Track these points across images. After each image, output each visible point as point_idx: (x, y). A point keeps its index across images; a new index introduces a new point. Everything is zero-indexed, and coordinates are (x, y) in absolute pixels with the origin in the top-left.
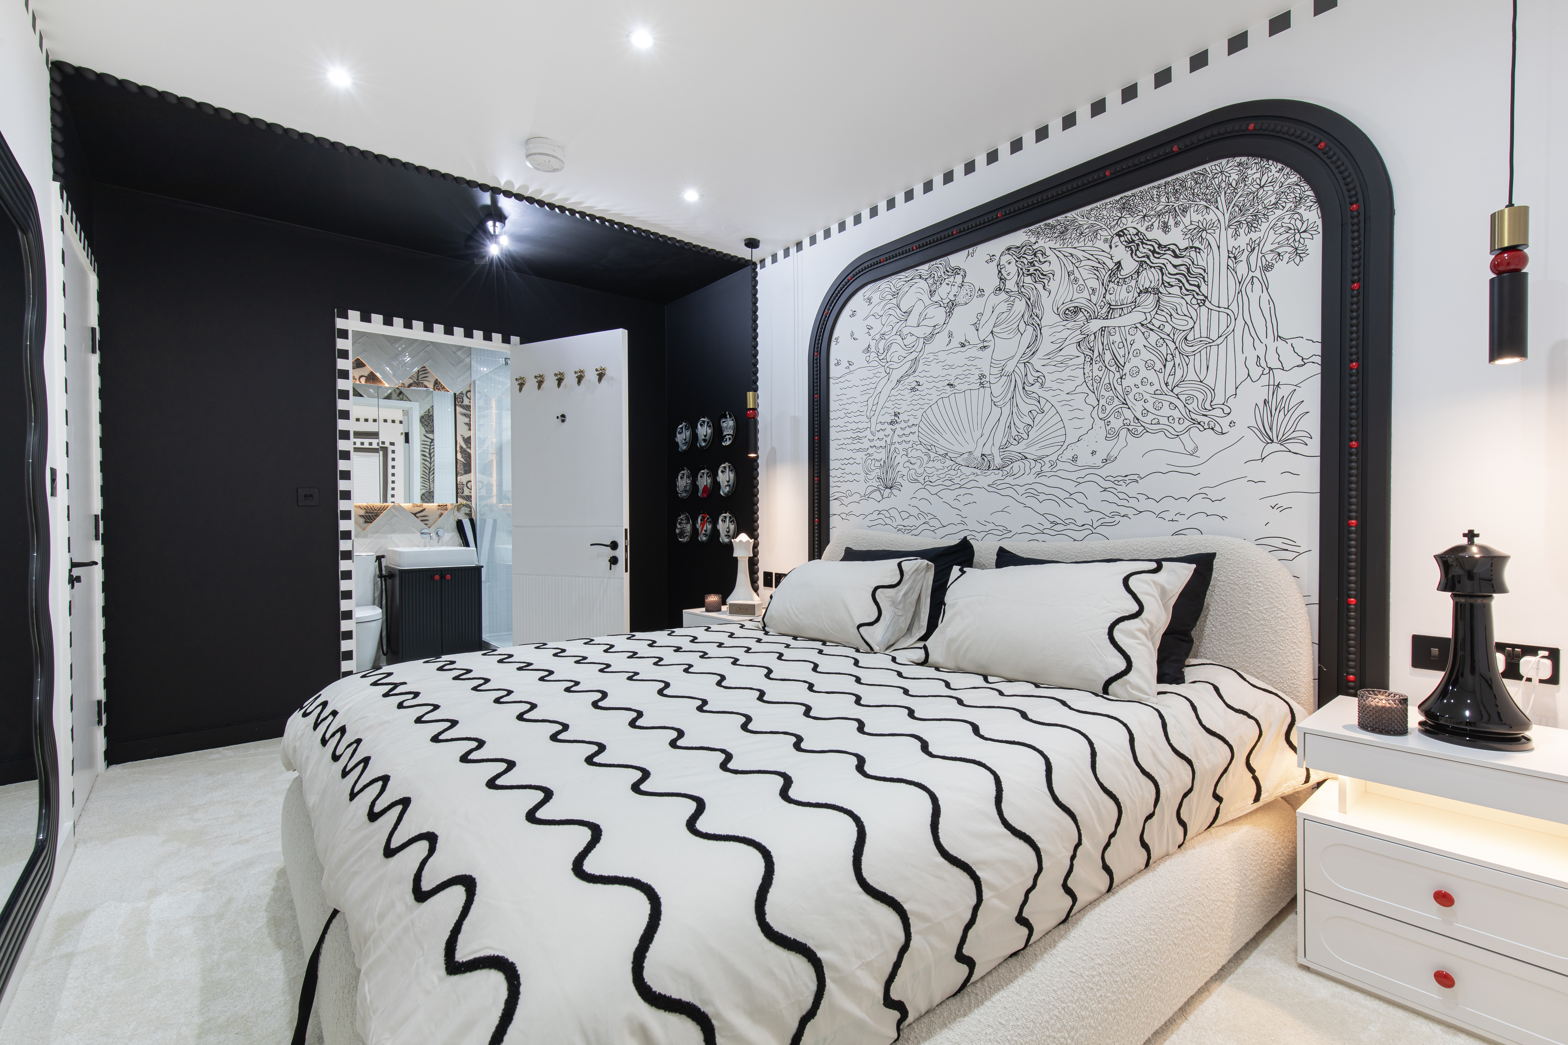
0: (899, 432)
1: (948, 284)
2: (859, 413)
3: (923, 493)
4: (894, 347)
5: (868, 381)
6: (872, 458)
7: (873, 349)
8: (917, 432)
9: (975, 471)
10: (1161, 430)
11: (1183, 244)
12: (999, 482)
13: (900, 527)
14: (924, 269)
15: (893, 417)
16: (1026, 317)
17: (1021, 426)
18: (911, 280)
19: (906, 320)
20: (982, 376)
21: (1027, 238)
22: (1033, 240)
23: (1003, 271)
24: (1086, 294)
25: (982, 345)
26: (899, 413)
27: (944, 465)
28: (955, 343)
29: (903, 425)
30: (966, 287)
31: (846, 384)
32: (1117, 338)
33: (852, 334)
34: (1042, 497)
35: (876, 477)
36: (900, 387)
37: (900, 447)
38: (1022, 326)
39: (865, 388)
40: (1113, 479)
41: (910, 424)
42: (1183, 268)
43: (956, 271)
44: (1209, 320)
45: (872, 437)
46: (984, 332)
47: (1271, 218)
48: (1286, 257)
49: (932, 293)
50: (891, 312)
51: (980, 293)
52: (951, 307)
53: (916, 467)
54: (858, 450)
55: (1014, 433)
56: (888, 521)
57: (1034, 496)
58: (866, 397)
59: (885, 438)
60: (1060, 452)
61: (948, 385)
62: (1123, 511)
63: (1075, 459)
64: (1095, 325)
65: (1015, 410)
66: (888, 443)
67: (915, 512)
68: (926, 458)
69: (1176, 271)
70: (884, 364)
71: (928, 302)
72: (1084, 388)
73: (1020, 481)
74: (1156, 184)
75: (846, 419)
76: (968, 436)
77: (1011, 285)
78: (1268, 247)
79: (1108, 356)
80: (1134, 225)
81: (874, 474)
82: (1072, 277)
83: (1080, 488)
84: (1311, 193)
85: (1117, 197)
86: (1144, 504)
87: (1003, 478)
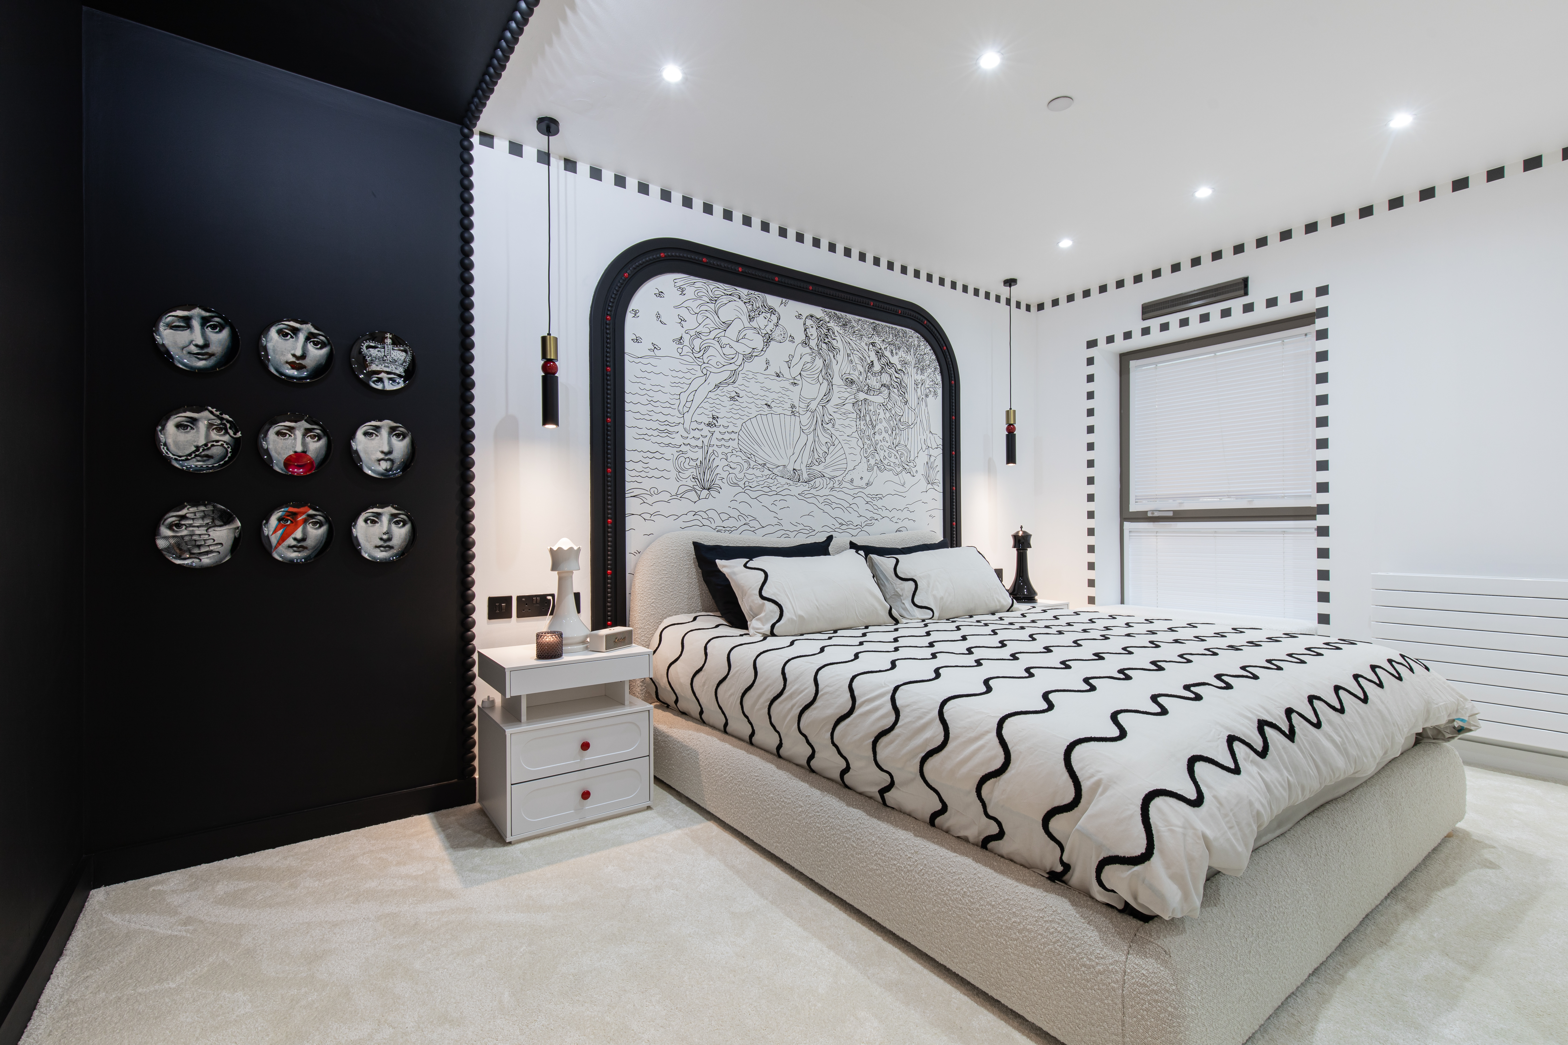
0: (717, 435)
1: (765, 318)
2: (667, 405)
3: (743, 497)
4: (711, 351)
5: (680, 375)
6: (686, 456)
7: (686, 343)
8: (737, 440)
9: (789, 481)
10: (891, 470)
11: (899, 367)
12: (806, 492)
13: (719, 528)
14: (743, 292)
15: (711, 420)
16: (823, 372)
17: (821, 452)
18: (730, 295)
19: (725, 330)
20: (793, 406)
21: (823, 315)
22: (828, 320)
23: (807, 330)
24: (857, 373)
25: (792, 381)
26: (718, 417)
27: (763, 473)
28: (772, 370)
29: (722, 430)
30: (780, 328)
31: (649, 368)
32: (871, 408)
33: (658, 316)
34: (834, 506)
35: (691, 477)
36: (718, 392)
37: (720, 451)
38: (821, 378)
39: (677, 380)
40: (871, 497)
41: (730, 430)
42: (899, 380)
43: (772, 311)
44: (908, 413)
45: (686, 435)
46: (795, 371)
47: (928, 371)
48: (932, 393)
49: (751, 319)
50: (708, 314)
51: (791, 339)
52: (768, 339)
53: (736, 471)
54: (668, 445)
55: (816, 457)
56: (705, 522)
57: (830, 505)
58: (678, 391)
59: (702, 439)
60: (844, 475)
61: (766, 404)
62: (876, 516)
63: (852, 481)
64: (862, 396)
65: (817, 439)
66: (706, 443)
67: (735, 514)
68: (746, 465)
69: (896, 381)
70: (700, 364)
71: (747, 325)
72: (856, 435)
73: (821, 493)
74: (888, 325)
75: (650, 407)
76: (782, 451)
77: (813, 343)
78: (927, 386)
79: (868, 419)
80: (879, 342)
81: (688, 473)
82: (850, 358)
83: (855, 501)
84: (938, 367)
85: (872, 321)
86: (885, 513)
87: (809, 489)
